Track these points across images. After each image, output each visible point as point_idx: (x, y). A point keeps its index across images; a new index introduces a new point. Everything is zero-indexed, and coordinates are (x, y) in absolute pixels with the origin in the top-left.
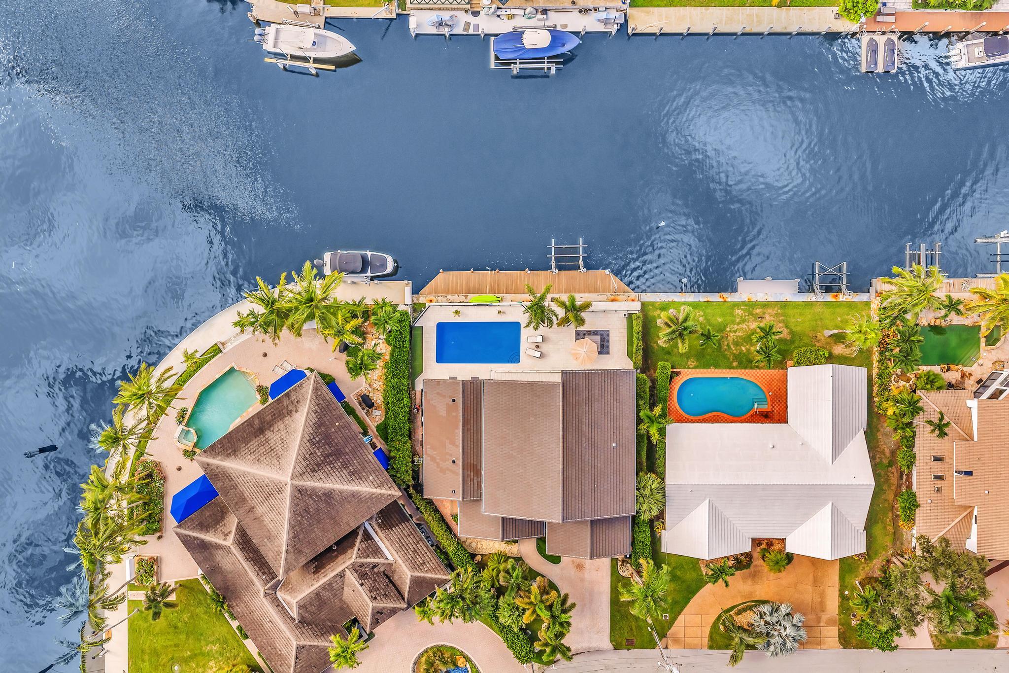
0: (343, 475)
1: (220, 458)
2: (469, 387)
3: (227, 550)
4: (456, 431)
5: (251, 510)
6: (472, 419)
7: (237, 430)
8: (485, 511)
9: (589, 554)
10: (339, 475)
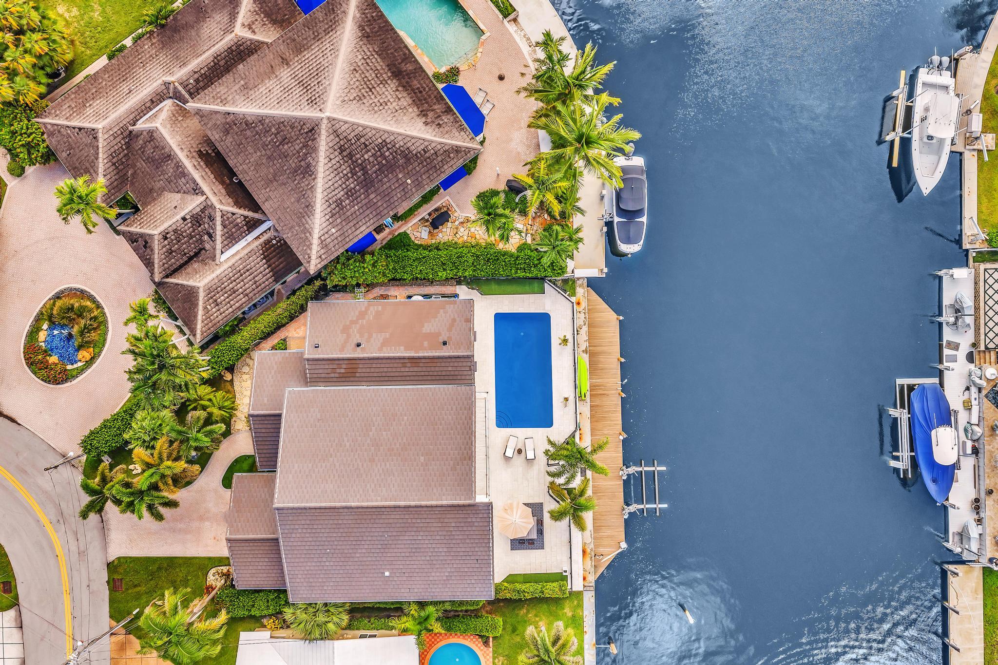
0: (337, 192)
1: (358, 15)
2: (465, 364)
3: (228, 30)
4: (402, 348)
5: (285, 62)
6: (420, 369)
7: (398, 40)
8: (290, 392)
9: (233, 537)
10: (336, 185)
